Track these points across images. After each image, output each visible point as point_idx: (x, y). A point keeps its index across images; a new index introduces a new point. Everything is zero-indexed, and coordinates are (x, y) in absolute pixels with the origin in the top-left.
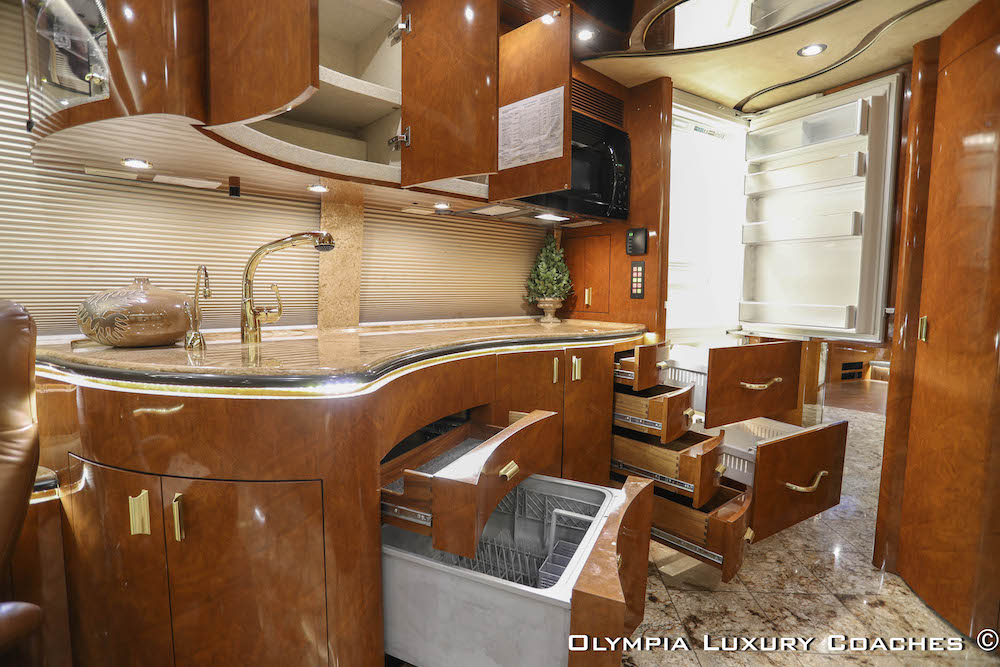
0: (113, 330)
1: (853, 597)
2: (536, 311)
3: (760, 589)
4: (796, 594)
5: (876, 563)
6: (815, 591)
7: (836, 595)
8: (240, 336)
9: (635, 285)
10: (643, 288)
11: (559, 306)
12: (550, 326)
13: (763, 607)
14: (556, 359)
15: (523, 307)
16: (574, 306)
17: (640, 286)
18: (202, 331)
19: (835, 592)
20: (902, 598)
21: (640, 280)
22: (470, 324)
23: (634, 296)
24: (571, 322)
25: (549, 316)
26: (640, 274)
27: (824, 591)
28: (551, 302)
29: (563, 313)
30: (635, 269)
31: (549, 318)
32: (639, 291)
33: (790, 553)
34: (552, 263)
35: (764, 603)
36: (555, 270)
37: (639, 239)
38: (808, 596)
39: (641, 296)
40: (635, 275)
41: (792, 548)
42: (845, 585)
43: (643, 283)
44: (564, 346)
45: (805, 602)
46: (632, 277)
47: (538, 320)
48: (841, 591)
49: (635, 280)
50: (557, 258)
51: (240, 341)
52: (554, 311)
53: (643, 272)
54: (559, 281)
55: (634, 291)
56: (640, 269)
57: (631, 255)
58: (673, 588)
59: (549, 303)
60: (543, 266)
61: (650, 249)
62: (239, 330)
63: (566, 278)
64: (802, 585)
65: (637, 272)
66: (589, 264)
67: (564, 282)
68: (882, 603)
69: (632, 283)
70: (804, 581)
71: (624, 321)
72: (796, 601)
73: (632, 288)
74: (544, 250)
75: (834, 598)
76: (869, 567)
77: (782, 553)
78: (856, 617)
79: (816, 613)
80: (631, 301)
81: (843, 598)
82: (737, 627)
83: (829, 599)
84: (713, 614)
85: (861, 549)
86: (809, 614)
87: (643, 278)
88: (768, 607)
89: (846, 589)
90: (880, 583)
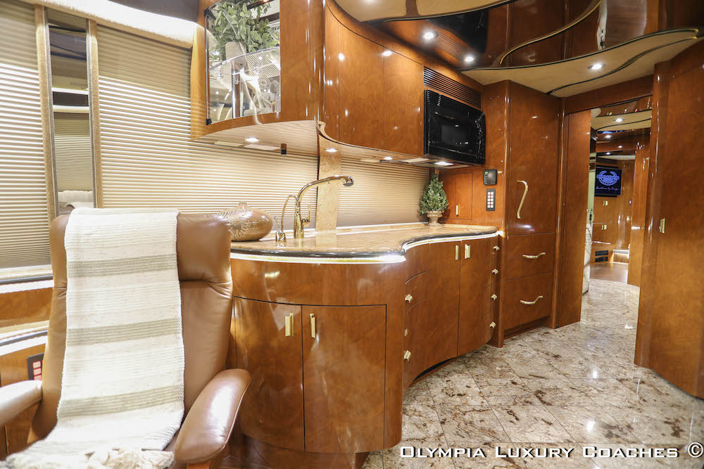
0: (239, 231)
2: (426, 219)
3: (573, 377)
5: (636, 362)
6: (605, 377)
8: (293, 234)
9: (489, 203)
10: (494, 205)
11: (441, 216)
12: (435, 228)
14: (457, 247)
15: (418, 216)
16: (448, 216)
17: (492, 203)
18: (284, 231)
20: (654, 380)
21: (492, 200)
22: (392, 227)
23: (488, 210)
24: (446, 225)
26: (492, 196)
28: (436, 214)
29: (441, 221)
30: (489, 193)
31: (435, 223)
32: (492, 207)
33: (586, 359)
34: (437, 190)
35: (577, 383)
36: (439, 195)
37: (490, 175)
39: (493, 209)
40: (489, 197)
41: (586, 356)
42: (621, 374)
43: (494, 202)
44: (461, 239)
45: (600, 383)
46: (487, 198)
47: (427, 225)
48: (619, 377)
49: (489, 200)
50: (440, 187)
51: (293, 237)
52: (437, 219)
53: (494, 195)
54: (441, 201)
55: (489, 207)
56: (492, 193)
57: (486, 185)
58: (523, 378)
59: (435, 214)
60: (431, 192)
61: (498, 182)
62: (293, 231)
63: (445, 199)
65: (490, 195)
66: (459, 191)
67: (444, 202)
68: (643, 382)
69: (487, 202)
71: (482, 224)
73: (487, 205)
74: (432, 182)
75: (616, 381)
76: (633, 365)
77: (582, 359)
78: (630, 389)
79: (608, 387)
80: (486, 212)
81: (621, 381)
82: (565, 395)
83: (613, 381)
84: (550, 390)
85: (627, 357)
86: (603, 388)
87: (494, 198)
88: (580, 385)
89: (622, 376)
90: (640, 373)
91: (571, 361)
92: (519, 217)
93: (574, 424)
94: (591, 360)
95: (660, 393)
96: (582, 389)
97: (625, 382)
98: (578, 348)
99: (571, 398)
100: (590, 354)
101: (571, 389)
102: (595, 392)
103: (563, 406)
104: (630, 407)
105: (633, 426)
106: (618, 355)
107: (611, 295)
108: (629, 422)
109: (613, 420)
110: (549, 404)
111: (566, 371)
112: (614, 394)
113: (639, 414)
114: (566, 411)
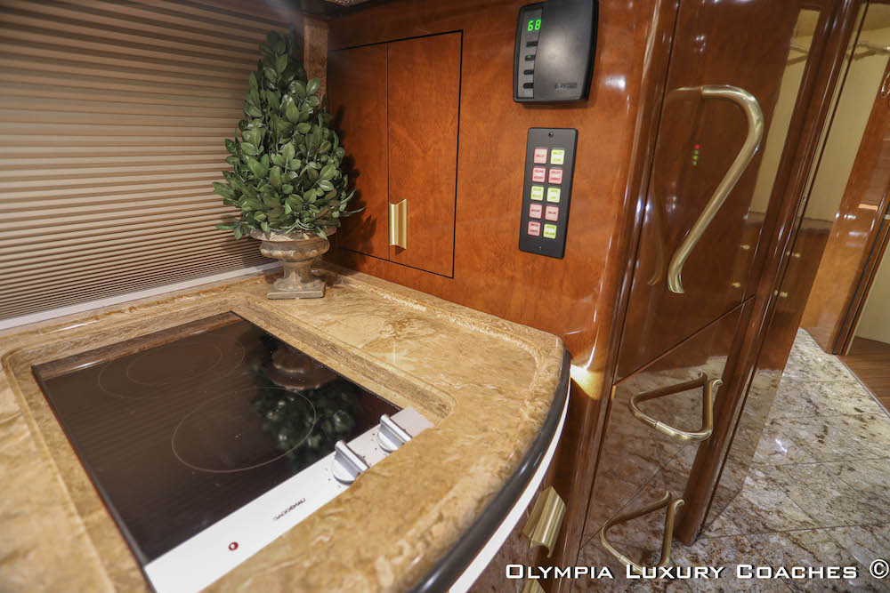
9: (536, 210)
10: (563, 224)
16: (362, 246)
17: (553, 213)
21: (554, 195)
23: (531, 245)
25: (294, 278)
26: (557, 176)
30: (540, 155)
32: (550, 232)
34: (281, 125)
36: (289, 148)
39: (554, 249)
40: (538, 174)
43: (565, 205)
46: (528, 183)
49: (537, 193)
53: (570, 168)
54: (306, 182)
55: (534, 229)
56: (558, 156)
57: (529, 104)
59: (284, 246)
61: (601, 90)
63: (331, 171)
65: (548, 166)
66: (400, 131)
69: (527, 201)
73: (525, 219)
80: (521, 258)
87: (568, 188)
92: (675, 286)
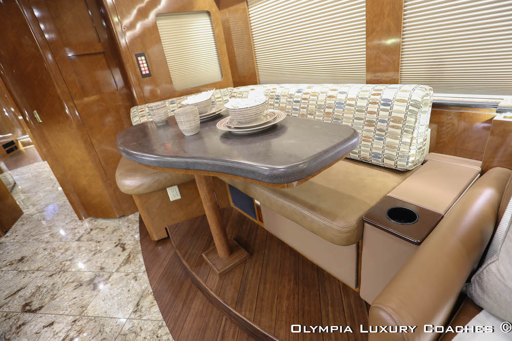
1: (81, 237)
3: (46, 266)
4: (62, 254)
5: (80, 219)
6: (68, 246)
7: (76, 241)
13: (53, 270)
19: (75, 240)
20: (96, 223)
27: (71, 243)
33: (47, 243)
35: (52, 268)
38: (67, 250)
41: (46, 240)
45: (67, 253)
48: (77, 238)
64: (61, 249)
68: (91, 230)
70: (61, 247)
72: (64, 255)
75: (76, 242)
76: (79, 223)
77: (43, 245)
78: (88, 241)
79: (74, 252)
81: (79, 240)
82: (49, 287)
83: (74, 244)
84: (33, 295)
85: (72, 219)
86: (72, 255)
88: (55, 268)
89: (78, 235)
90: (87, 224)
91: (36, 254)
93: (70, 304)
94: (51, 240)
95: (103, 229)
96: (59, 270)
97: (82, 239)
98: (36, 237)
99: (55, 285)
100: (47, 235)
101: (50, 278)
102: (68, 263)
103: (53, 298)
104: (94, 254)
105: (103, 266)
106: (66, 222)
107: (36, 176)
108: (100, 265)
109: (91, 273)
110: (40, 308)
111: (36, 266)
112: (80, 254)
113: (101, 254)
114: (57, 300)
